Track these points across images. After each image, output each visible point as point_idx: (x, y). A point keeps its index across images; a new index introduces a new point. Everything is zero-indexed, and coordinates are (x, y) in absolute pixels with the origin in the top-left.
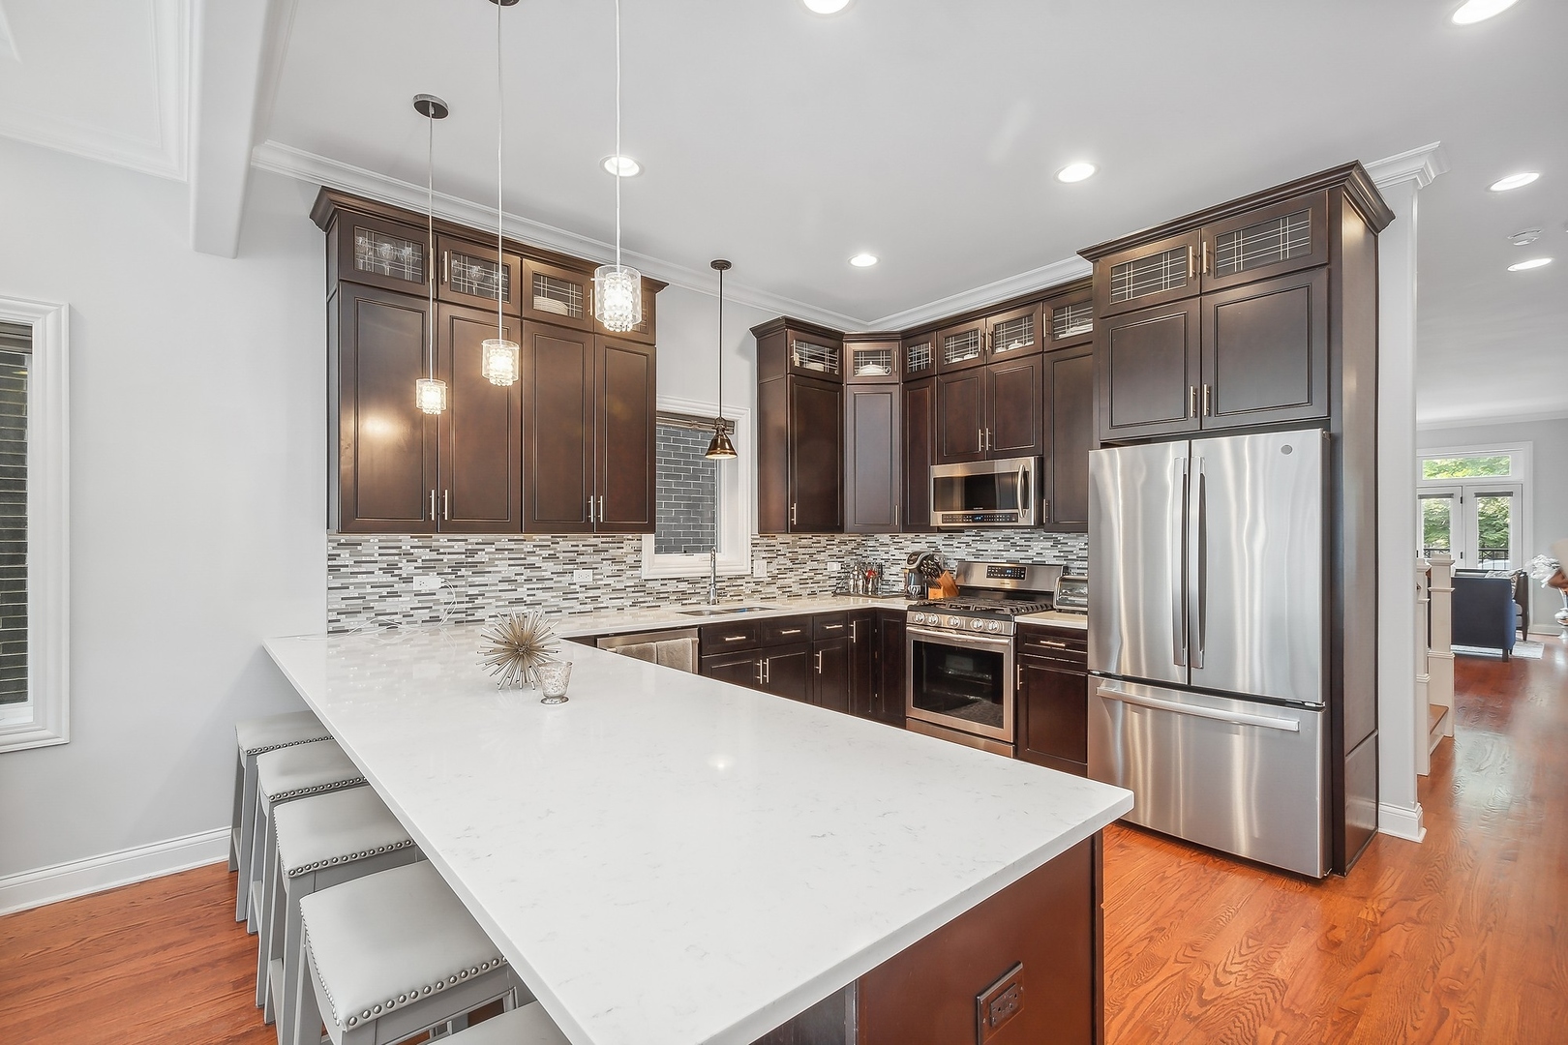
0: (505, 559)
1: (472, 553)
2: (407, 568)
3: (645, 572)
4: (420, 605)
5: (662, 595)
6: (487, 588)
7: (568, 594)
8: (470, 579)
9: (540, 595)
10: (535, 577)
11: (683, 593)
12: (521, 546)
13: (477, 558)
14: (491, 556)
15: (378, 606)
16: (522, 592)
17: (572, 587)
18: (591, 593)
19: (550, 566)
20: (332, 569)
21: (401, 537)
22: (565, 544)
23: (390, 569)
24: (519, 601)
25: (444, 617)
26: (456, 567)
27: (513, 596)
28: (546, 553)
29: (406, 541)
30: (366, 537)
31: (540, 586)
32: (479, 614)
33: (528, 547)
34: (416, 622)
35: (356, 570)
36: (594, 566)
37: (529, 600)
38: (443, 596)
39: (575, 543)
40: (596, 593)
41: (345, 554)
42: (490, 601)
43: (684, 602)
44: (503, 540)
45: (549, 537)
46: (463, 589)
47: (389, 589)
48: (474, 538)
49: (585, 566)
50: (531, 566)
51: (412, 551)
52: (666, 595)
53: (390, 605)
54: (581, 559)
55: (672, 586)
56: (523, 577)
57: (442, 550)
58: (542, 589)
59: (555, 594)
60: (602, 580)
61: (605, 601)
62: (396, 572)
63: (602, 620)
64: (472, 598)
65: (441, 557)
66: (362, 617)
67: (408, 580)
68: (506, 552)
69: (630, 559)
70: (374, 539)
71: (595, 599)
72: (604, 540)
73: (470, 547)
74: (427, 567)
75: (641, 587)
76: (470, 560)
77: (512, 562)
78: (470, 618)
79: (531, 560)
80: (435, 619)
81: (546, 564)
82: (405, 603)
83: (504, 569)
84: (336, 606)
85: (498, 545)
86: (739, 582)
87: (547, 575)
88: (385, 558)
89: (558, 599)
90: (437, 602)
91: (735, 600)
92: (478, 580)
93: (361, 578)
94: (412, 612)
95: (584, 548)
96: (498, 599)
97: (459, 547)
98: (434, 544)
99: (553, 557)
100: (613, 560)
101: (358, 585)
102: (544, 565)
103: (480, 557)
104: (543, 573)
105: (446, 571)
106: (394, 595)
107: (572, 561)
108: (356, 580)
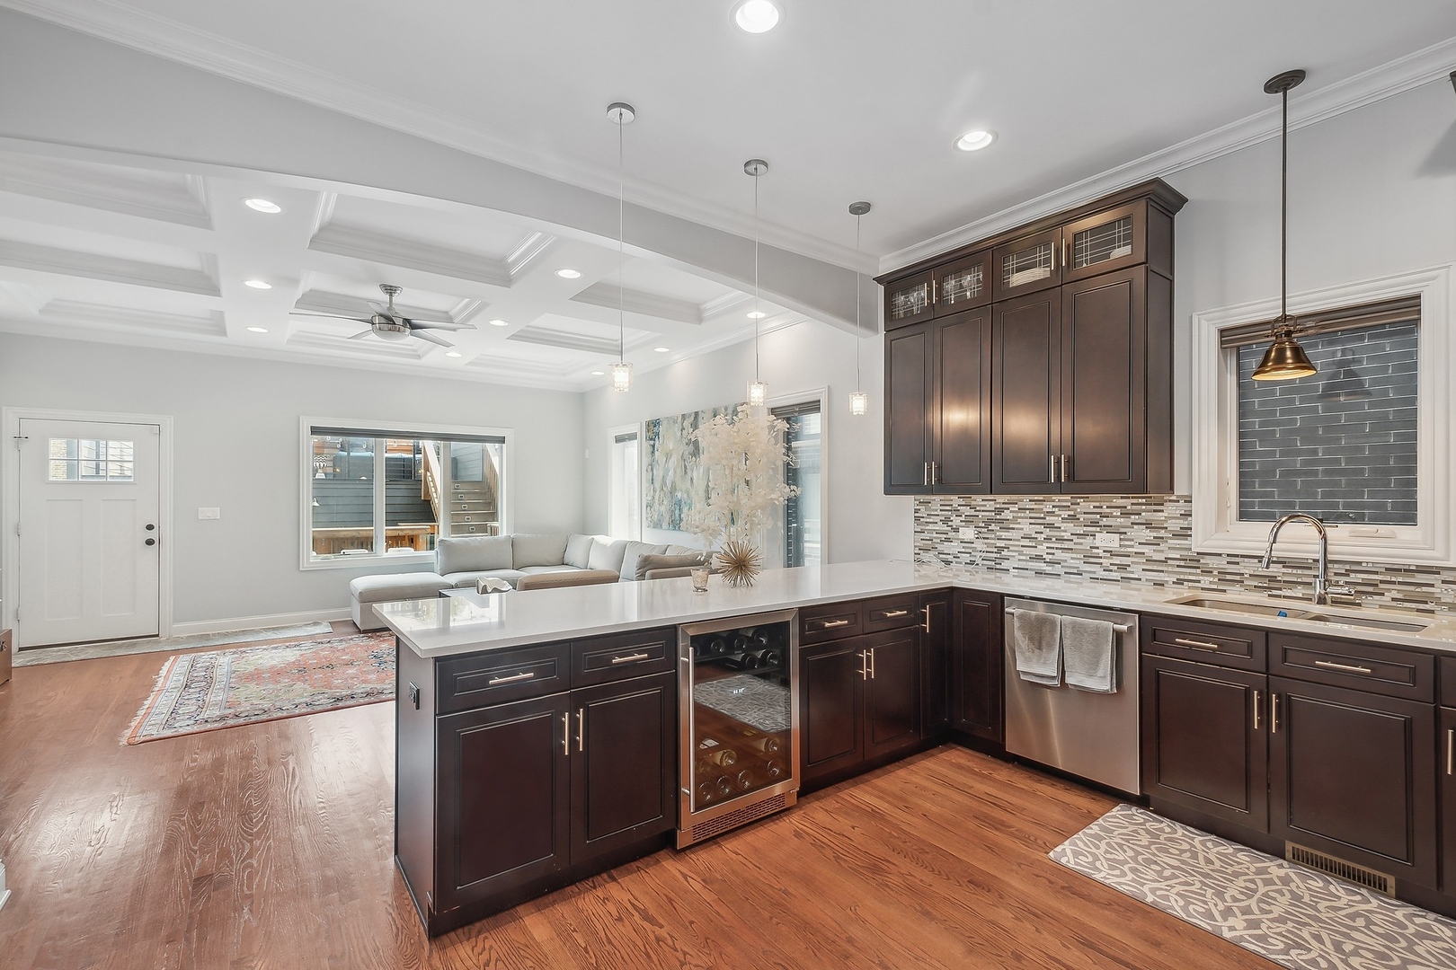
0: (1026, 518)
1: (999, 511)
2: (956, 521)
3: (1198, 543)
4: (963, 550)
5: (1228, 577)
6: (1011, 542)
7: (1090, 558)
8: (998, 534)
9: (1059, 555)
10: (1054, 536)
11: (1272, 579)
12: (1041, 507)
13: (1003, 516)
14: (1015, 515)
15: (940, 547)
16: (1042, 550)
17: (1094, 551)
18: (1117, 560)
19: (1070, 526)
20: (917, 519)
21: (952, 497)
22: (1086, 505)
23: (946, 521)
24: (1039, 558)
25: (979, 561)
26: (989, 522)
27: (1034, 552)
28: (1065, 514)
29: (955, 500)
30: (933, 497)
31: (1059, 546)
32: (1005, 565)
33: (1048, 507)
34: (961, 563)
35: (928, 520)
36: (1122, 530)
37: (1049, 558)
38: (979, 545)
39: (1097, 504)
40: (1125, 561)
41: (922, 508)
42: (1014, 554)
43: (1275, 592)
44: (1025, 501)
45: (1068, 497)
46: (993, 541)
47: (945, 536)
48: (1001, 499)
49: (1109, 529)
50: (1051, 526)
51: (959, 508)
52: (1238, 578)
53: (945, 547)
54: (1105, 521)
55: (1247, 568)
56: (1044, 536)
57: (978, 509)
58: (1061, 549)
59: (1075, 556)
60: (1132, 546)
61: (1136, 571)
62: (950, 523)
63: (1133, 592)
64: (1000, 549)
65: (977, 513)
66: (931, 554)
67: (956, 530)
68: (1028, 512)
69: (1175, 525)
70: (937, 498)
71: (1123, 567)
72: (1135, 501)
73: (998, 506)
74: (969, 521)
75: (1194, 561)
76: (998, 517)
77: (1033, 521)
78: (998, 566)
79: (1050, 519)
80: (972, 563)
81: (1065, 525)
82: (954, 547)
83: (1027, 528)
84: (918, 544)
85: (1021, 505)
86: (1420, 578)
87: (1067, 535)
88: (943, 513)
89: (1078, 561)
90: (974, 549)
91: (1410, 609)
92: (1004, 534)
93: (931, 527)
94: (959, 555)
95: (1108, 510)
96: (1021, 553)
97: (990, 506)
98: (973, 503)
99: (1073, 518)
100: (1148, 525)
101: (930, 531)
102: (1063, 526)
103: (1007, 515)
104: (1063, 534)
105: (980, 525)
106: (948, 540)
107: (1094, 524)
108: (928, 528)
